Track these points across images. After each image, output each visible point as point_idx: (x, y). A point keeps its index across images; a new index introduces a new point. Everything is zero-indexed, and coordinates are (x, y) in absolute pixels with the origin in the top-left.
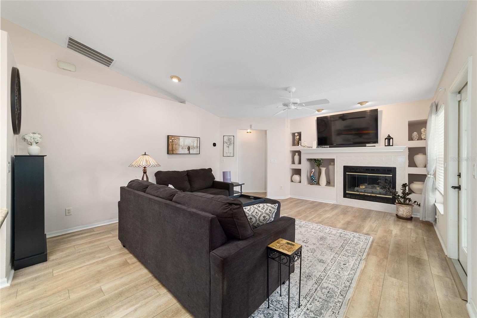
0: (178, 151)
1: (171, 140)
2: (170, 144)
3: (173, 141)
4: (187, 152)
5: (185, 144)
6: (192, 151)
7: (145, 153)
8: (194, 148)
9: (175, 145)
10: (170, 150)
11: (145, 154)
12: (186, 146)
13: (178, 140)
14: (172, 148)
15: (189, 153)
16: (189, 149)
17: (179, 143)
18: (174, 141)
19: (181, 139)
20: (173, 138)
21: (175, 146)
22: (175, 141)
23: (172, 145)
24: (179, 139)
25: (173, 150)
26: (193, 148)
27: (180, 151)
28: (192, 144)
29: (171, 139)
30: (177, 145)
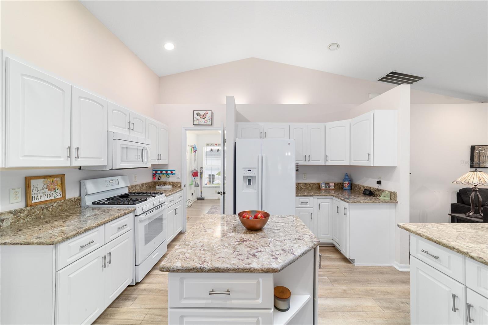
0: (486, 164)
1: (476, 152)
2: (476, 155)
3: (480, 152)
9: (483, 156)
10: (475, 163)
14: (478, 160)
18: (481, 151)
20: (480, 149)
21: (482, 158)
22: (483, 151)
23: (479, 157)
25: (479, 163)
29: (477, 150)
30: (485, 156)
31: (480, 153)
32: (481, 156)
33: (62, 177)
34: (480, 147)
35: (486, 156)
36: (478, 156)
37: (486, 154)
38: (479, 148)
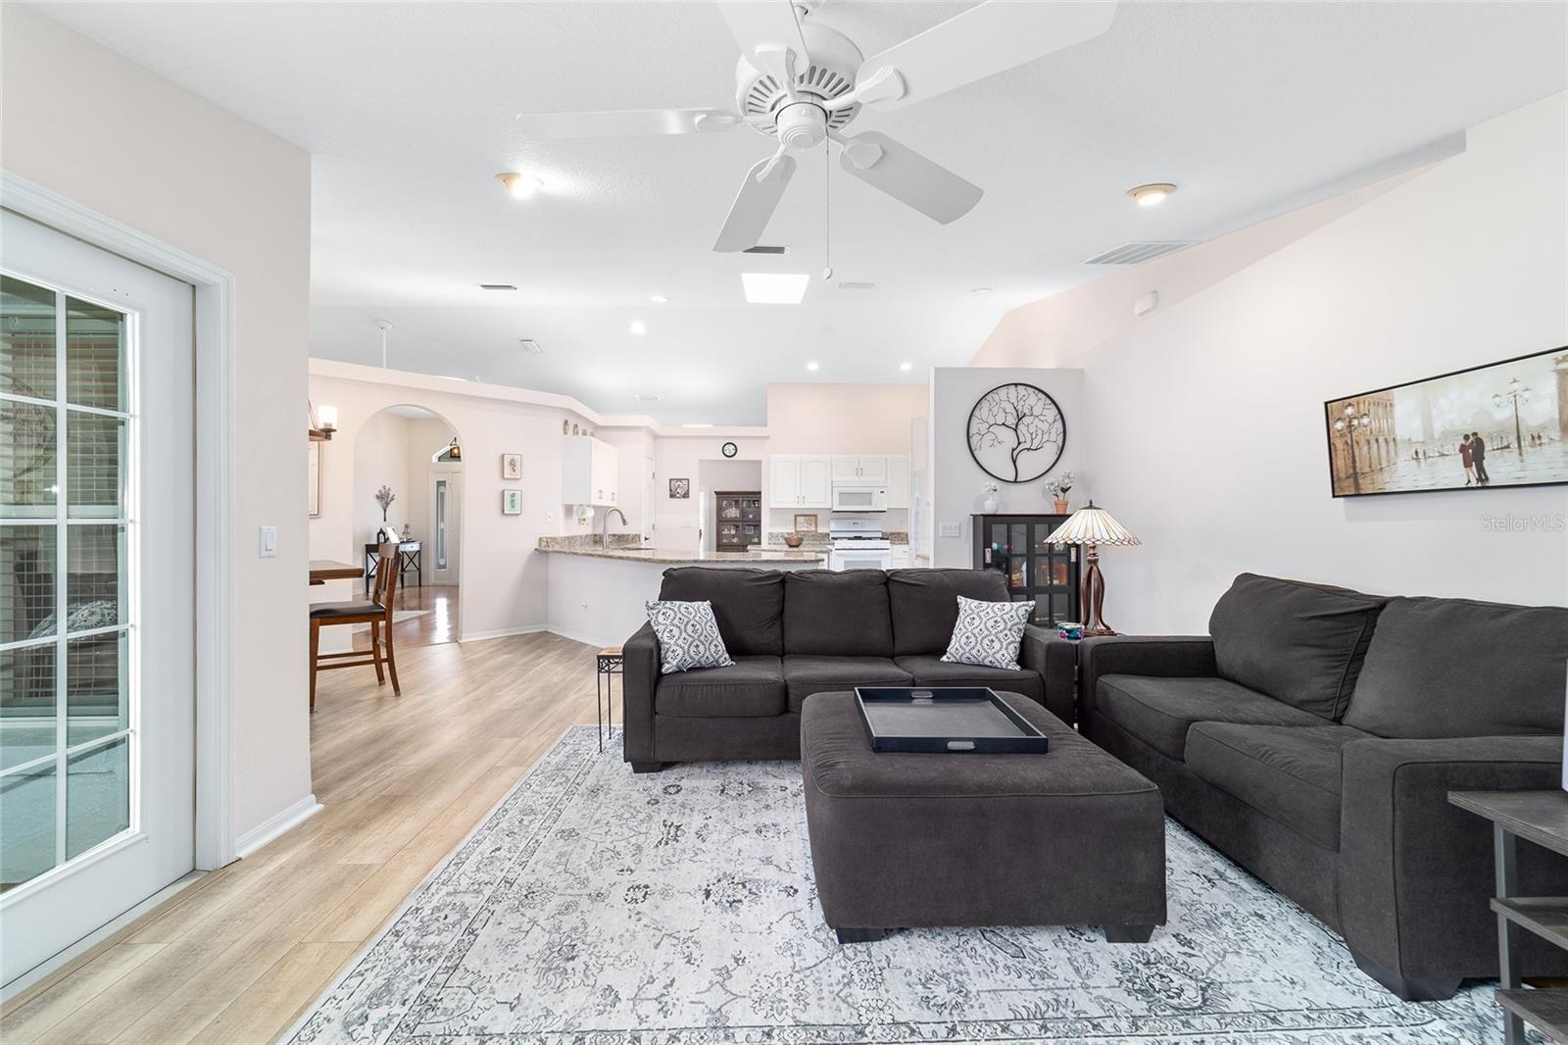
0: (1386, 476)
1: (1339, 425)
2: (1339, 444)
3: (1350, 426)
4: (1456, 473)
5: (1438, 427)
6: (1499, 468)
7: (1091, 502)
8: (1520, 438)
9: (1368, 442)
10: (1342, 475)
11: (1091, 507)
12: (1445, 435)
13: (1381, 411)
14: (1349, 462)
15: (1474, 483)
16: (1473, 451)
17: (1391, 430)
18: (1355, 422)
19: (1405, 405)
20: (1349, 411)
21: (1365, 449)
22: (1365, 421)
23: (1350, 447)
24: (1389, 406)
25: (1355, 476)
26: (1513, 439)
27: (1405, 474)
28: (1504, 414)
29: (1341, 419)
30: (1377, 440)
31: (1351, 432)
32: (1357, 443)
33: (816, 516)
34: (1350, 405)
35: (1381, 439)
36: (1346, 442)
37: (1380, 430)
38: (1346, 408)
